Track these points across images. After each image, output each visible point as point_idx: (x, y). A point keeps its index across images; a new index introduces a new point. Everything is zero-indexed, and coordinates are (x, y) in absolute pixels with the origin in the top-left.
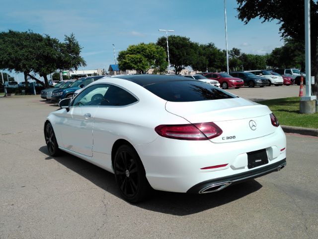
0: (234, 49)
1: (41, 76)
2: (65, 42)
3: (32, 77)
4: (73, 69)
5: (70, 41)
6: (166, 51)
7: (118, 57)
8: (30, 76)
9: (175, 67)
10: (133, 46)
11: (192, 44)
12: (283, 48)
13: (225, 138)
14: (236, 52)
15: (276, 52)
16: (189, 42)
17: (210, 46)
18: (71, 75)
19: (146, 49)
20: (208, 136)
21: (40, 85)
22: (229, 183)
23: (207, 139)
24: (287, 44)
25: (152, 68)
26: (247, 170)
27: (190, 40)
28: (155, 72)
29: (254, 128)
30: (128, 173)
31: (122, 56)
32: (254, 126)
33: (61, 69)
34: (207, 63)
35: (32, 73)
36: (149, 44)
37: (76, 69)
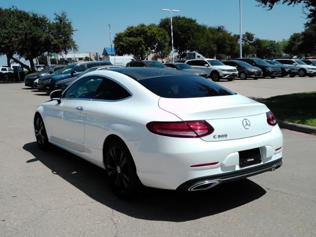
0: (247, 33)
1: (26, 59)
2: (55, 22)
3: (16, 61)
4: (63, 53)
5: (61, 21)
6: (170, 34)
7: (114, 39)
8: (14, 59)
9: (179, 53)
10: (132, 28)
11: (199, 27)
12: (303, 34)
13: (217, 137)
14: (249, 36)
15: (295, 38)
16: (196, 25)
17: (220, 30)
18: (59, 59)
19: (147, 32)
20: (199, 134)
21: (25, 70)
22: (220, 181)
23: (198, 136)
24: (308, 29)
25: (153, 53)
26: (238, 168)
27: (197, 22)
28: (155, 58)
29: (247, 127)
30: (119, 170)
31: (118, 39)
32: (247, 124)
33: (49, 52)
34: (215, 49)
35: (16, 56)
36: (150, 26)
37: (66, 53)
